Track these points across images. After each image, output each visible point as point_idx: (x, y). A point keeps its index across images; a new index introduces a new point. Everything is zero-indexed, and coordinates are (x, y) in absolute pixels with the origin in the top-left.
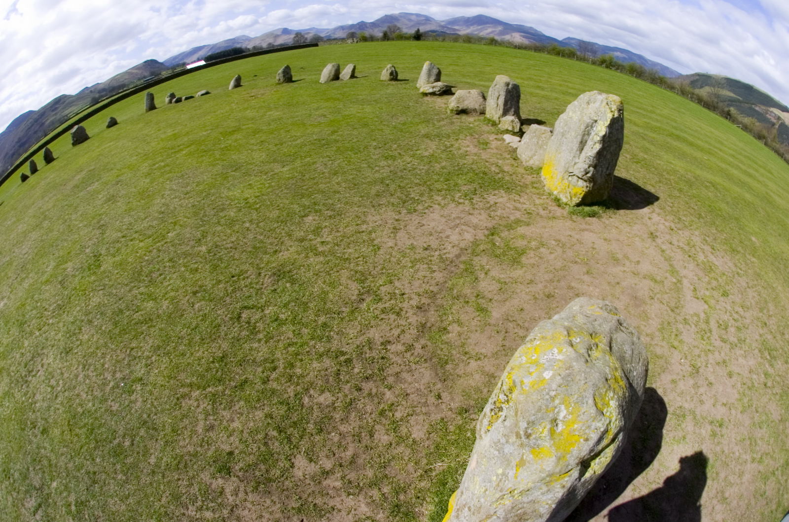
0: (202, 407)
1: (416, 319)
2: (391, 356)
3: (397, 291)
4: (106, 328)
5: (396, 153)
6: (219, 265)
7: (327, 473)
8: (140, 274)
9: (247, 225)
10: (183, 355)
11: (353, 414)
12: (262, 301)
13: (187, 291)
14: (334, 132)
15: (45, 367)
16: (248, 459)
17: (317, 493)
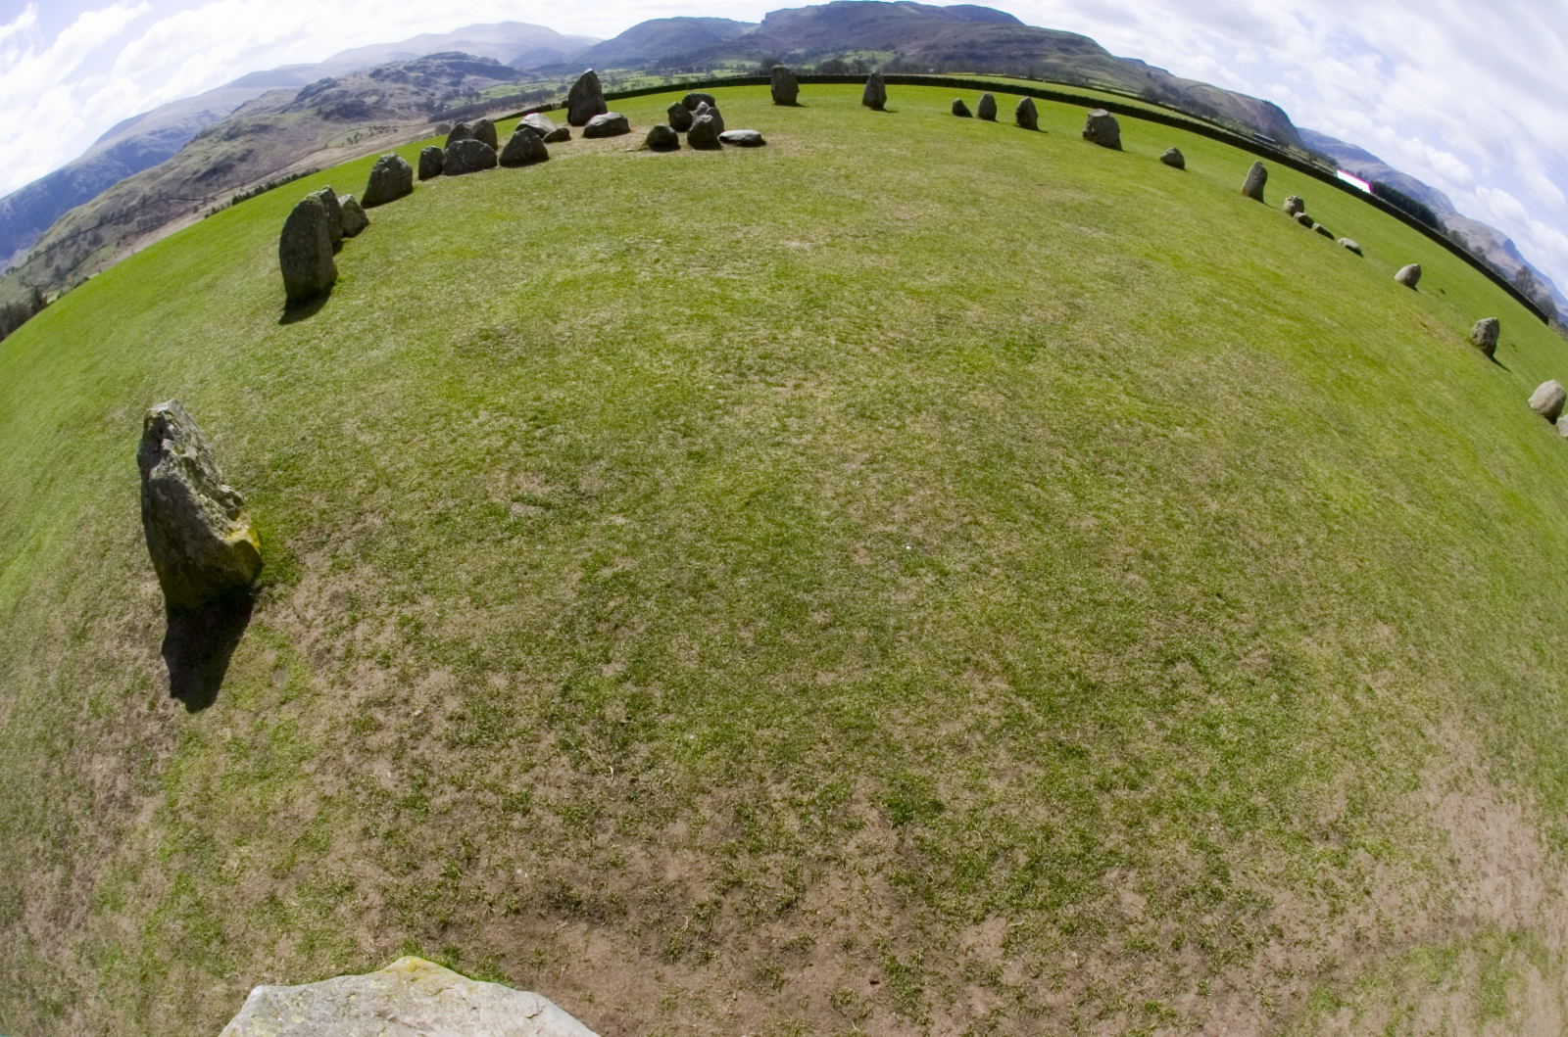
0: (986, 710)
1: (1338, 947)
2: (1259, 957)
3: (1368, 879)
4: (964, 452)
5: (1549, 652)
6: (1215, 556)
7: (995, 983)
8: (1089, 437)
9: (1301, 541)
10: (1044, 617)
11: (1128, 965)
12: (1223, 678)
13: (1137, 539)
14: (1505, 519)
15: (801, 392)
16: (947, 839)
17: (945, 984)
